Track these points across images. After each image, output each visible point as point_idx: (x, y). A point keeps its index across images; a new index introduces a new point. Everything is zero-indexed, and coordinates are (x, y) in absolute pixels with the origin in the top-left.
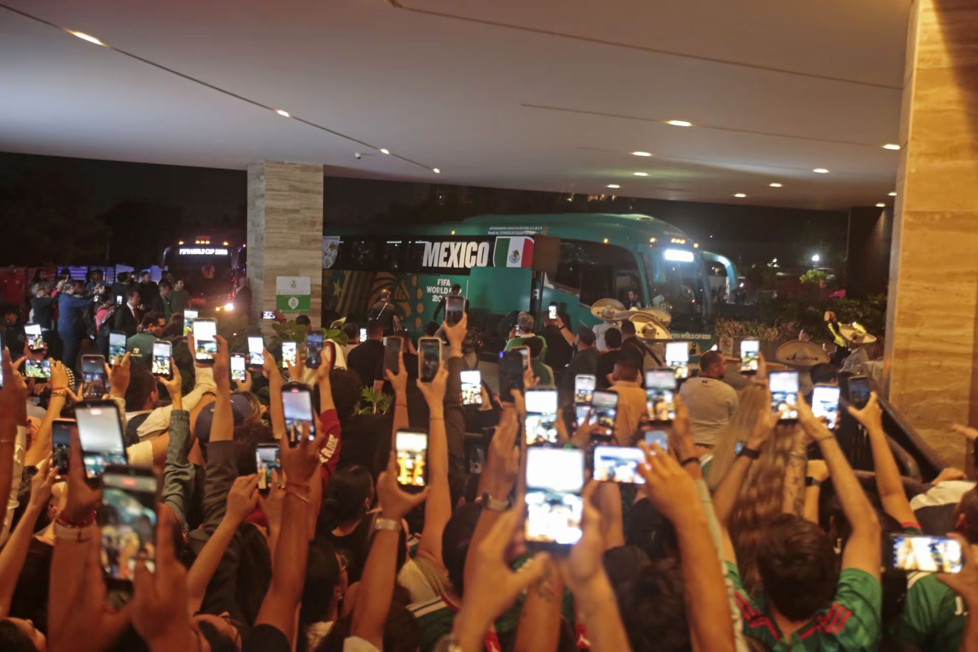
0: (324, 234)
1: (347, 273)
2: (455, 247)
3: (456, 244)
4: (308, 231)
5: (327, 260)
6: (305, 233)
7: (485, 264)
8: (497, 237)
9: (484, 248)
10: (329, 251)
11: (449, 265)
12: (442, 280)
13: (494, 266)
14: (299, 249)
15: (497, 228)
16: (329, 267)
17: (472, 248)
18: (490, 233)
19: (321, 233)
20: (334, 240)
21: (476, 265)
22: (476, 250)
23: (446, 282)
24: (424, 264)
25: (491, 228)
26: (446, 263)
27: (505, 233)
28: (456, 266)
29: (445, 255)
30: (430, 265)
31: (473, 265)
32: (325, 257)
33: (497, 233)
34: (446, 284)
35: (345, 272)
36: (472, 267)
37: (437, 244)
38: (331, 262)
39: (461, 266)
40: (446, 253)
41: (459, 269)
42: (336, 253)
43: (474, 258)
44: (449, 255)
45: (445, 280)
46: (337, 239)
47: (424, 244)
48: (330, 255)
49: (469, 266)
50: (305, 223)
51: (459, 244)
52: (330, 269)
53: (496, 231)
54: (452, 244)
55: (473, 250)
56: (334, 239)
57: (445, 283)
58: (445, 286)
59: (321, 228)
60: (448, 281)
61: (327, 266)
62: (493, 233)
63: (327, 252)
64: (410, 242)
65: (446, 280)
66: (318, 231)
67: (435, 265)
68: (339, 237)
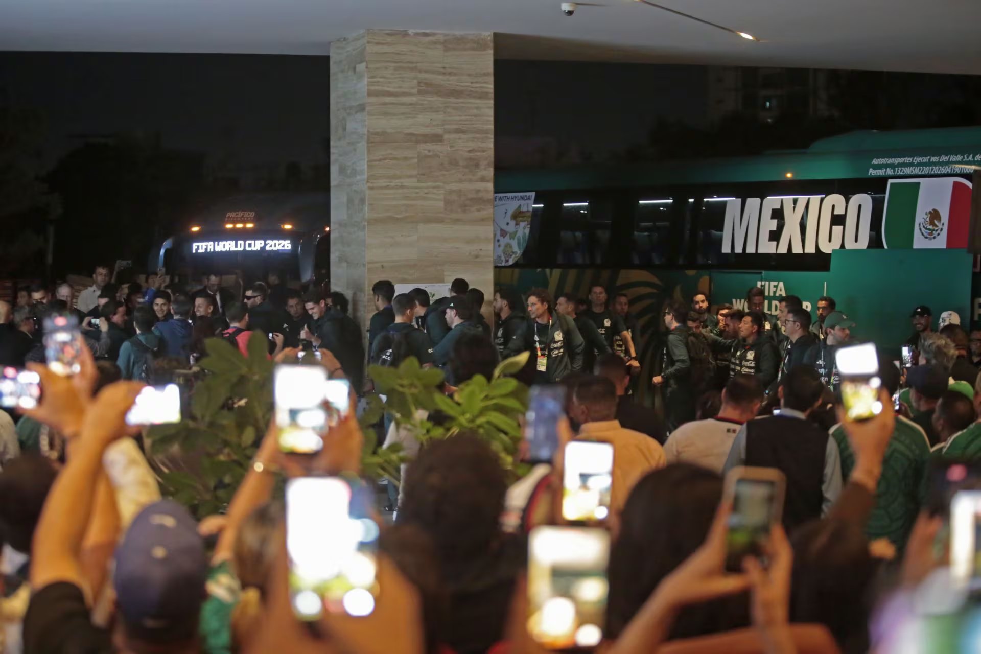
0: (499, 188)
1: (551, 273)
2: (794, 208)
3: (795, 201)
4: (461, 181)
5: (508, 246)
6: (455, 186)
7: (863, 243)
8: (890, 181)
9: (860, 206)
10: (511, 228)
11: (783, 249)
12: (767, 283)
13: (886, 247)
14: (440, 221)
15: (890, 161)
16: (511, 262)
17: (833, 207)
18: (872, 172)
19: (490, 186)
20: (522, 202)
21: (843, 246)
22: (843, 213)
23: (776, 287)
24: (726, 249)
25: (875, 161)
26: (775, 243)
27: (908, 171)
28: (797, 249)
29: (773, 225)
30: (739, 250)
31: (837, 246)
32: (501, 239)
33: (890, 172)
34: (775, 292)
35: (548, 271)
36: (833, 251)
37: (753, 203)
38: (517, 251)
39: (810, 249)
40: (775, 221)
41: (804, 256)
42: (527, 231)
43: (838, 229)
44: (780, 227)
45: (773, 284)
46: (529, 198)
47: (724, 204)
48: (513, 236)
49: (826, 248)
50: (454, 163)
51: (803, 199)
52: (516, 265)
53: (886, 166)
54: (788, 199)
55: (836, 213)
56: (522, 198)
57: (773, 289)
58: (774, 298)
59: (490, 172)
60: (781, 284)
61: (507, 261)
62: (880, 173)
63: (505, 227)
64: (691, 200)
65: (776, 283)
66: (483, 179)
67: (751, 250)
68: (533, 194)
